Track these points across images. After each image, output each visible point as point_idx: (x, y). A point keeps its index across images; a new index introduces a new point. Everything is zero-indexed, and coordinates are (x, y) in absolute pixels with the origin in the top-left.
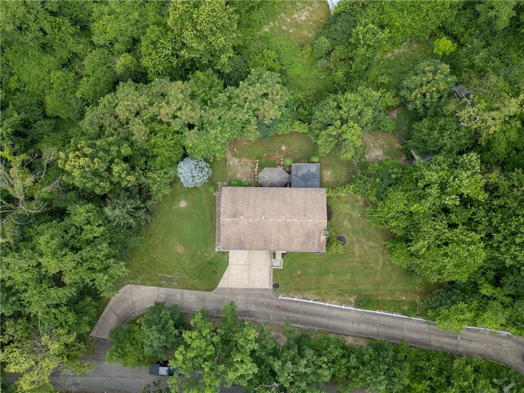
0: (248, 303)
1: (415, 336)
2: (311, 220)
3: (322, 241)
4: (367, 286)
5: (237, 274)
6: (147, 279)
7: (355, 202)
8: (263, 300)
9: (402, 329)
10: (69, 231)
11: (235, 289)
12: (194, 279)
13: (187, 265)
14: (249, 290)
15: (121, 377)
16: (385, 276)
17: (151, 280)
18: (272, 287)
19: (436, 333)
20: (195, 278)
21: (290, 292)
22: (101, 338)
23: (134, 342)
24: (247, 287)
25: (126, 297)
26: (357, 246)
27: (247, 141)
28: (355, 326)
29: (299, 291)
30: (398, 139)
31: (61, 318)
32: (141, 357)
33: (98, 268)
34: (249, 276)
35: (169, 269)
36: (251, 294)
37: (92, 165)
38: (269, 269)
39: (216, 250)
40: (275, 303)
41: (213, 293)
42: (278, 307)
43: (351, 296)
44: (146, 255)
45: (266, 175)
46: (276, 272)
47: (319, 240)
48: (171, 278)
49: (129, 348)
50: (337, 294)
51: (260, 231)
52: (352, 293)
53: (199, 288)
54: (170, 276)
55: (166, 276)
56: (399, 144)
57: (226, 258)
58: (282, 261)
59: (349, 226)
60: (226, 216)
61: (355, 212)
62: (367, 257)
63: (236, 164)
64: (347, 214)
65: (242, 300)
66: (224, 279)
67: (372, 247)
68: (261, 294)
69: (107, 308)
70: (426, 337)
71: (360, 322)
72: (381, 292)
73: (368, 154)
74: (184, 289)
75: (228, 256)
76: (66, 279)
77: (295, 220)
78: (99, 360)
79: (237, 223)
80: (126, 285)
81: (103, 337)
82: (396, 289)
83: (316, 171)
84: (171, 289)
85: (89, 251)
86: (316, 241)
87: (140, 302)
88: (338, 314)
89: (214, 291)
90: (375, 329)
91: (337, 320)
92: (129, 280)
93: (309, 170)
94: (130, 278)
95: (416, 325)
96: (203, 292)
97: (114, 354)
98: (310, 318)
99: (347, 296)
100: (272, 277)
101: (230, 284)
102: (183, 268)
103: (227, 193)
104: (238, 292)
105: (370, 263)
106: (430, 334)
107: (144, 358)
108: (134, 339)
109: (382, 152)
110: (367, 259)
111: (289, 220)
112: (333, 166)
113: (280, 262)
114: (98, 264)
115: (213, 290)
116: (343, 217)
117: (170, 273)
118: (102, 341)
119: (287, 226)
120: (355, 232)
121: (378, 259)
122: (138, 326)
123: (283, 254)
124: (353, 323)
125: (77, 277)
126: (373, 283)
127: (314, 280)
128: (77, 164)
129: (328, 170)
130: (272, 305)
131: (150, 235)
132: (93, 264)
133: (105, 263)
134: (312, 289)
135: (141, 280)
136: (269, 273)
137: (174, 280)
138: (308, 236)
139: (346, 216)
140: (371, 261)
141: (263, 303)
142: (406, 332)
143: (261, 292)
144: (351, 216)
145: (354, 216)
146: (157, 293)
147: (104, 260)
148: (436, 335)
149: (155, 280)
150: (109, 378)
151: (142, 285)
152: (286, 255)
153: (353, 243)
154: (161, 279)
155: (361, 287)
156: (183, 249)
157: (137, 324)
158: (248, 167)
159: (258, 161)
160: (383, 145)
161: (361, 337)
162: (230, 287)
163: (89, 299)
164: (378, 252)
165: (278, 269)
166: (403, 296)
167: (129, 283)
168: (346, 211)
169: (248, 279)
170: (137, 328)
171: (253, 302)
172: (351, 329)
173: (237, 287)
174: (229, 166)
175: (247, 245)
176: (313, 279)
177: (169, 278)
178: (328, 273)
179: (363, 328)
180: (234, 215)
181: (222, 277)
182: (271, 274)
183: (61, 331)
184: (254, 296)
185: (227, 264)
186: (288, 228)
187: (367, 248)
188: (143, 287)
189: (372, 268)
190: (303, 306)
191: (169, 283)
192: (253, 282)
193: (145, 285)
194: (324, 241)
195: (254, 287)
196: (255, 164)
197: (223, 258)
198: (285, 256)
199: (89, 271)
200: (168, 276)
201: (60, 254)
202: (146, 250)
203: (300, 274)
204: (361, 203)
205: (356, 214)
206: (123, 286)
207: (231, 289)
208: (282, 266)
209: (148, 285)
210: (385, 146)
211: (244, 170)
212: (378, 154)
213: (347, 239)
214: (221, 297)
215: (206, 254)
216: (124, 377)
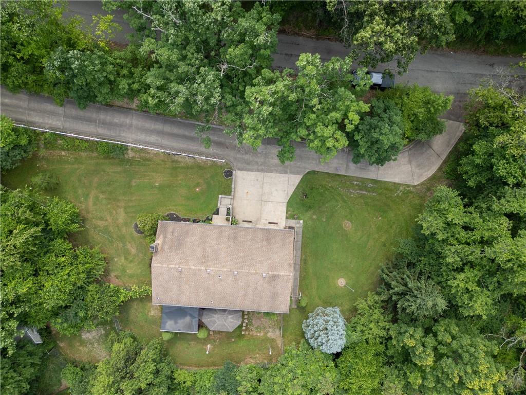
0: (266, 154)
1: (49, 107)
2: (173, 266)
3: (161, 237)
4: (111, 170)
5: (277, 190)
6: (391, 190)
7: (120, 276)
8: (247, 157)
9: (66, 116)
10: (496, 285)
11: (280, 173)
12: (331, 187)
13: (340, 205)
14: (262, 171)
15: (431, 71)
16: (86, 181)
17: (386, 189)
18: (234, 172)
19: (21, 110)
20: (331, 189)
21: (212, 166)
22: (454, 120)
23: (412, 119)
24: (266, 173)
25: (419, 169)
26: (121, 220)
27: (255, 358)
28: (128, 121)
29: (200, 167)
30: (60, 353)
31: (515, 169)
32: (405, 99)
33: (459, 229)
34: (262, 188)
35: (362, 201)
36: (261, 165)
37: (462, 374)
38: (237, 195)
39: (301, 222)
40: (231, 154)
41: (308, 169)
42: (227, 148)
43: (133, 157)
44: (391, 220)
45: (231, 322)
46: (228, 190)
47: (165, 237)
48: (360, 190)
49: (421, 112)
50: (151, 161)
51: (242, 254)
52: (131, 162)
53: (326, 176)
54: (361, 192)
55: (366, 193)
56: (60, 346)
57: (289, 211)
58: (219, 204)
59: (129, 246)
60: (285, 278)
61: (120, 264)
62: (109, 206)
63: (271, 330)
64: (131, 262)
65: (272, 158)
66: (293, 185)
67: (101, 219)
68: (248, 164)
69: (444, 157)
70: (35, 105)
71: (121, 126)
72: (93, 162)
73: (101, 335)
74: (345, 176)
75: (287, 213)
76: (507, 224)
77: (194, 268)
78: (458, 94)
79: (272, 268)
80: (418, 185)
81: (451, 122)
82: (73, 164)
83: (166, 322)
84: (361, 176)
85: (471, 254)
86: (169, 236)
87: (402, 163)
88: (150, 137)
89: (307, 171)
90: (102, 116)
91: (151, 129)
92: (414, 190)
93: (176, 323)
94: (413, 192)
95: (47, 121)
96: (321, 171)
97: (440, 108)
98: (187, 133)
99: (138, 158)
100: (233, 186)
101: (287, 179)
102: (344, 201)
103: (282, 306)
104: (276, 168)
105: (105, 198)
106: (29, 109)
107: (401, 97)
108: (412, 121)
109: (83, 337)
110: (109, 204)
111: (202, 268)
112: (146, 322)
113: (222, 203)
114: (459, 234)
115: (308, 173)
116: (137, 259)
117: (362, 196)
118: (452, 117)
119: (205, 259)
120: (122, 238)
121: (95, 204)
122: (406, 136)
123: (218, 214)
124: (131, 126)
125: (490, 223)
126: (102, 173)
127: (179, 179)
128: (483, 381)
129: (153, 316)
130: (235, 150)
131: (384, 245)
132: (466, 236)
133: (449, 235)
134: (182, 168)
135: (398, 189)
136: (236, 189)
137: (357, 187)
138: (178, 244)
139: (134, 259)
140: (104, 202)
141: (246, 153)
142: (61, 112)
143: (248, 167)
144: (126, 258)
145: (123, 258)
146: (380, 172)
147: (450, 238)
148: (22, 108)
149: (381, 189)
150: (447, 71)
151: (398, 184)
152: (213, 212)
153: (126, 224)
154: (373, 190)
155: (119, 169)
156: (343, 226)
157: (407, 138)
158: (256, 326)
159: (243, 333)
160: (81, 345)
161: (121, 107)
162: (287, 175)
163: (471, 183)
164: (94, 212)
165: (225, 194)
166: (63, 156)
167: (414, 187)
168: (132, 265)
169: (263, 184)
170: (408, 134)
171: (259, 155)
172: (134, 118)
173: (278, 174)
174: (280, 328)
175: (260, 235)
176: (181, 180)
177: (363, 190)
178: (161, 188)
179: (118, 119)
180: (274, 278)
181: (296, 189)
182: (235, 188)
183: (515, 152)
184: (257, 163)
185: (289, 204)
186: (204, 256)
187: (108, 218)
188: (397, 180)
189: (103, 192)
190: (195, 148)
191: (363, 184)
192: (257, 180)
193: (395, 183)
194: (159, 236)
195: (257, 173)
196: (247, 329)
197: (293, 212)
198: (215, 210)
199: (472, 226)
200: (364, 192)
201: (514, 264)
202: (391, 227)
203: (198, 187)
204: (113, 275)
205: (119, 261)
206: (422, 184)
207: (286, 172)
208: (220, 199)
209: (391, 182)
210: (78, 344)
211: (261, 321)
212: (88, 334)
213: (133, 230)
214: (299, 163)
215: (314, 217)
216: (427, 71)
